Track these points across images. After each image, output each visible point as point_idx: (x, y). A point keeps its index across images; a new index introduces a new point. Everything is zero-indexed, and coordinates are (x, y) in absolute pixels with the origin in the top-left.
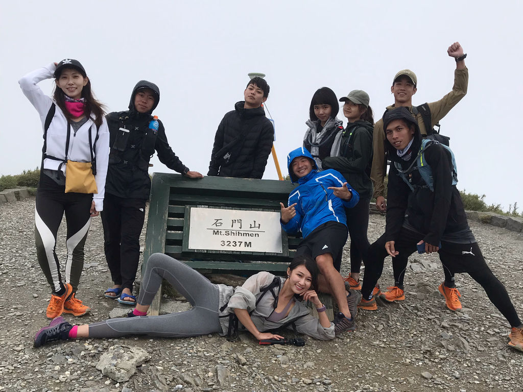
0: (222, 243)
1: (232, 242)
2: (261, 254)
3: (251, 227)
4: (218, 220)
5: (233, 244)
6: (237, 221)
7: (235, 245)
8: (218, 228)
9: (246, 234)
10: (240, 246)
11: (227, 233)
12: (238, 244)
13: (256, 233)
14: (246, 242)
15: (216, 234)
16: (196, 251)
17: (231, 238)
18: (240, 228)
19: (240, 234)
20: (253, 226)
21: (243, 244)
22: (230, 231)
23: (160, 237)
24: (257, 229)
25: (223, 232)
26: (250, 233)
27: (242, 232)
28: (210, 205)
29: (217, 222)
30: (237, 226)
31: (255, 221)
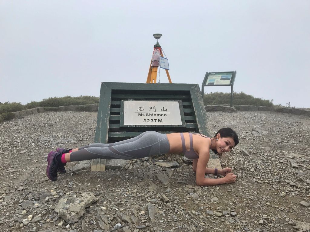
0: (144, 121)
1: (150, 120)
2: (169, 126)
3: (161, 111)
4: (141, 107)
5: (151, 121)
6: (152, 108)
7: (152, 121)
8: (141, 112)
9: (159, 115)
10: (155, 122)
11: (147, 115)
12: (154, 121)
13: (165, 114)
14: (159, 120)
15: (140, 115)
16: (128, 126)
17: (150, 118)
18: (155, 111)
19: (155, 115)
20: (162, 110)
21: (157, 121)
22: (149, 114)
23: (105, 119)
24: (165, 112)
25: (145, 114)
26: (161, 114)
27: (156, 114)
28: (135, 99)
29: (141, 109)
30: (153, 110)
31: (163, 107)
